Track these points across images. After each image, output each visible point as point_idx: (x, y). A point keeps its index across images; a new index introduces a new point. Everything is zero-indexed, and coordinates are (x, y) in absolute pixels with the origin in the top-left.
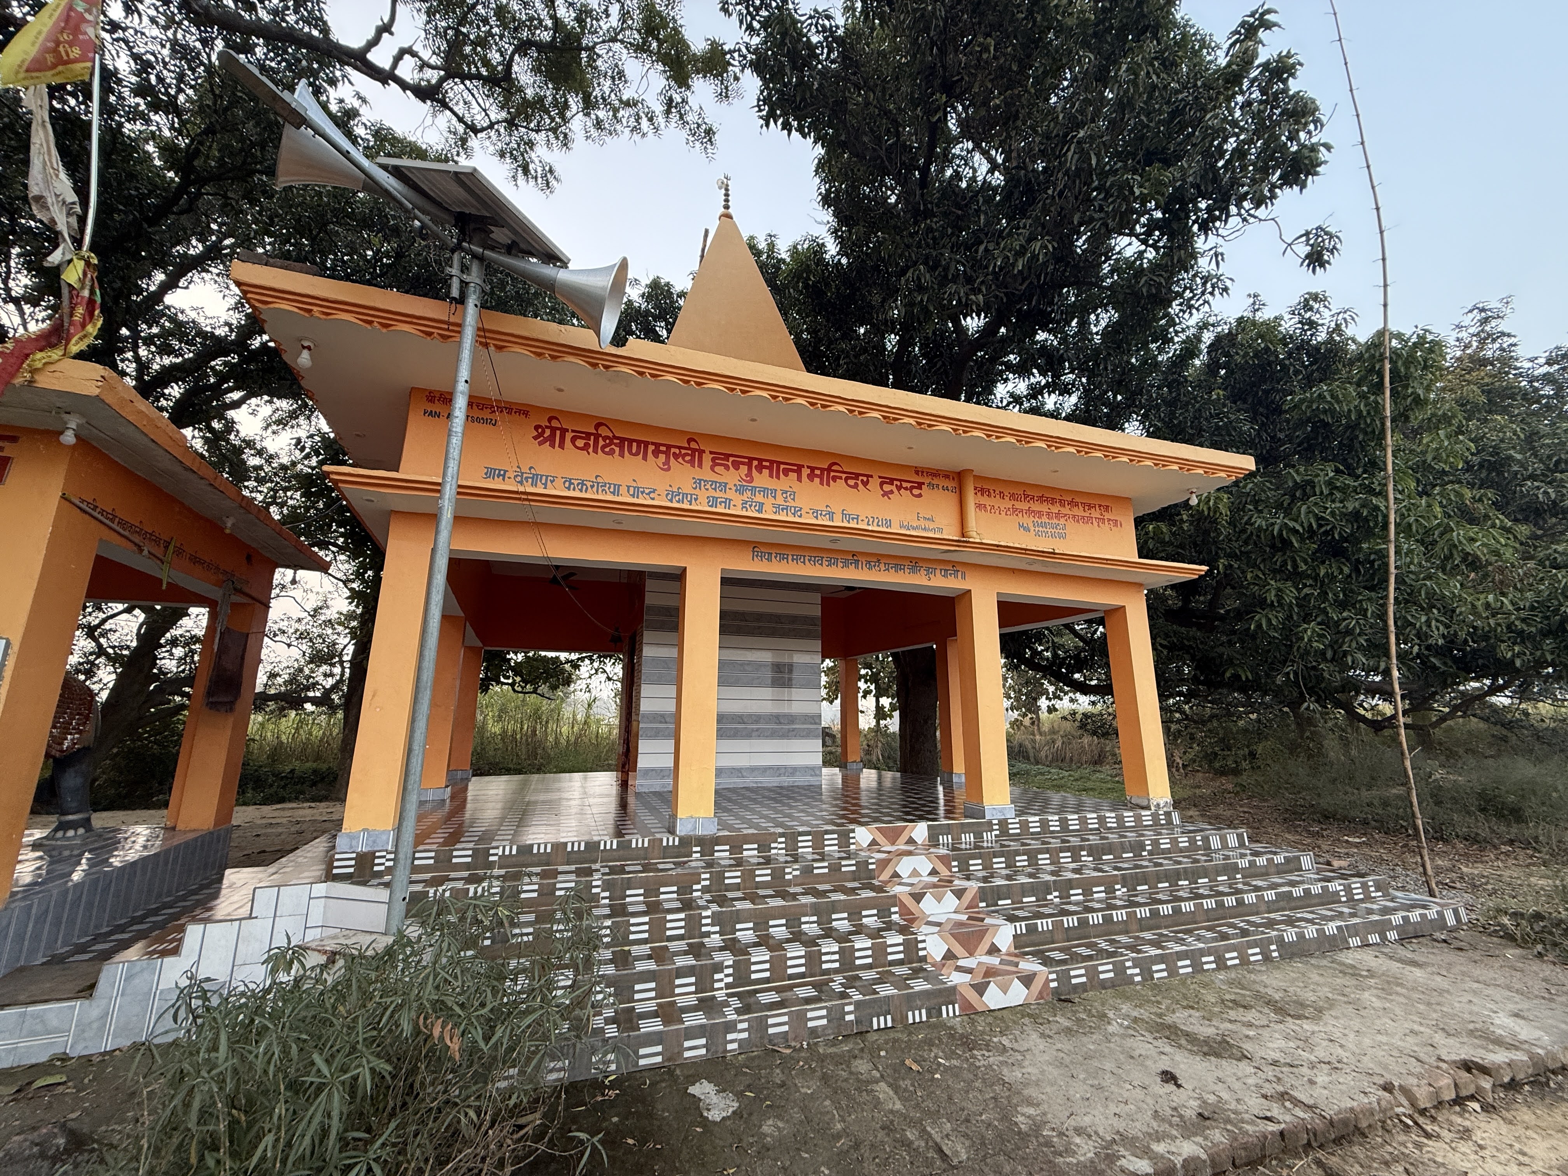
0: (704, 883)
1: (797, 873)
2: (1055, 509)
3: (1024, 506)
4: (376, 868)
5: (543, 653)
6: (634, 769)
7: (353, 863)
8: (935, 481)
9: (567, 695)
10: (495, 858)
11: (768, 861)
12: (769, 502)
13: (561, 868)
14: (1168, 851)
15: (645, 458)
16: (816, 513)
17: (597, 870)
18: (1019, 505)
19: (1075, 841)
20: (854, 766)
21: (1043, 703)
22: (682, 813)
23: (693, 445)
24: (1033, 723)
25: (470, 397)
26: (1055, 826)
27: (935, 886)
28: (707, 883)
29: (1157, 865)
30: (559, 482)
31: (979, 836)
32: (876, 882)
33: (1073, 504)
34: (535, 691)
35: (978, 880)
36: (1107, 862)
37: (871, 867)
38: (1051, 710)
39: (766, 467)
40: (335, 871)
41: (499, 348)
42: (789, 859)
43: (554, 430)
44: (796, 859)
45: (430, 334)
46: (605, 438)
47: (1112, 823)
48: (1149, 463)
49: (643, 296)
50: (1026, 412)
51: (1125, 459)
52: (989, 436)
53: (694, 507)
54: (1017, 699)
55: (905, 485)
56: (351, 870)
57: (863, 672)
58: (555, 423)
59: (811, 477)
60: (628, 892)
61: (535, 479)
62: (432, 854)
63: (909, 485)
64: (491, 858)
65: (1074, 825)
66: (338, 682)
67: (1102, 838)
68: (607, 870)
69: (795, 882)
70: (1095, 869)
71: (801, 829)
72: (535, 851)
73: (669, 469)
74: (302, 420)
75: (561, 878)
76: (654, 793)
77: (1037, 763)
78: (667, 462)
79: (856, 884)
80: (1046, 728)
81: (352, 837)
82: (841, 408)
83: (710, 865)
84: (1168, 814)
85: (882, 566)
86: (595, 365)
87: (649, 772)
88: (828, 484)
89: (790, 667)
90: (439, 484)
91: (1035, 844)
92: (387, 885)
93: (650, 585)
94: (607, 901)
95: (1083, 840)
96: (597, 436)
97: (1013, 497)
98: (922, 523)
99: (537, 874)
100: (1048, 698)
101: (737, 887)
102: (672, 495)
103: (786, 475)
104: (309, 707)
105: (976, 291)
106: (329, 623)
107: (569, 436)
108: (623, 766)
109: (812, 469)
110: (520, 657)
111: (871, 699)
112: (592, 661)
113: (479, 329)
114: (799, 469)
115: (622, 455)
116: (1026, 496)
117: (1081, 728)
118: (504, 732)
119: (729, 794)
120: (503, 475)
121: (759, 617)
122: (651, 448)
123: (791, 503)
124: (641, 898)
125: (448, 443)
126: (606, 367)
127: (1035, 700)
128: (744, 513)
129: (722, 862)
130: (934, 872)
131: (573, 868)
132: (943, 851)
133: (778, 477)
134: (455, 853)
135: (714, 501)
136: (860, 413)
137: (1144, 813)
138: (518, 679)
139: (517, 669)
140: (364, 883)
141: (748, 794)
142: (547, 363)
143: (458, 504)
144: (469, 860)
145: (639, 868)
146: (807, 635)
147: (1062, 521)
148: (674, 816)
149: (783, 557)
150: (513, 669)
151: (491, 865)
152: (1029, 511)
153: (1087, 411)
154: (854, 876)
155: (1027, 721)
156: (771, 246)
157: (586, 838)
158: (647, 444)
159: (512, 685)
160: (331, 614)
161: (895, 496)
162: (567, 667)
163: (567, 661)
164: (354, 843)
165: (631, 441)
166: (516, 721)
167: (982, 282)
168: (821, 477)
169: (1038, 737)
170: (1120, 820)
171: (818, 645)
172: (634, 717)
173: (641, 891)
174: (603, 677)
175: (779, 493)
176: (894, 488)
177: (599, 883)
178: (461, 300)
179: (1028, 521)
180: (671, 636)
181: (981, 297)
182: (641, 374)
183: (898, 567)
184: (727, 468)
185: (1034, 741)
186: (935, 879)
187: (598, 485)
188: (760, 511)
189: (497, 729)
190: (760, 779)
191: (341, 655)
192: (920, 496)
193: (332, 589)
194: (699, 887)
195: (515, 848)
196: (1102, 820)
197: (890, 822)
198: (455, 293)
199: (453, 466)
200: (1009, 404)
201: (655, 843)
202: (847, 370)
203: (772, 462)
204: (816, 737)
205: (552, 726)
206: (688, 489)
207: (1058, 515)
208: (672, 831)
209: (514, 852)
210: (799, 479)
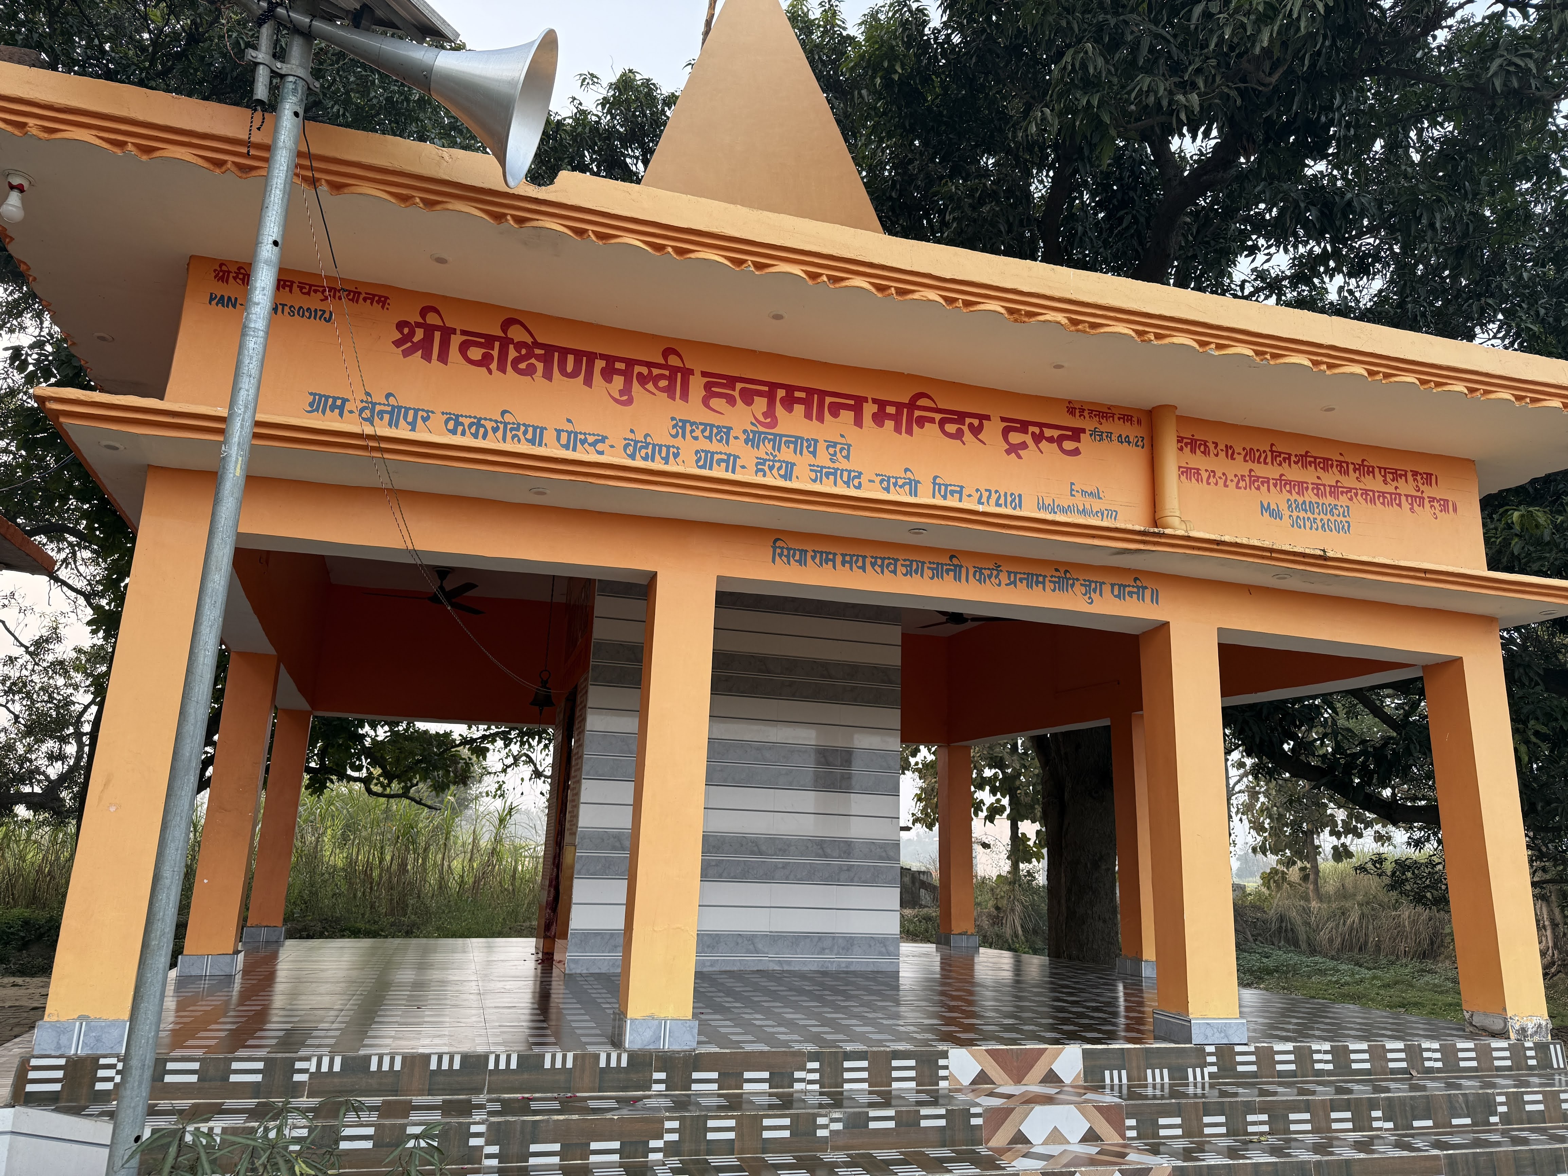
0: (668, 1137)
1: (838, 1126)
2: (1329, 478)
3: (1271, 471)
4: (99, 1086)
5: (421, 726)
6: (564, 935)
7: (60, 1074)
8: (1106, 427)
9: (463, 804)
10: (304, 1077)
11: (786, 1103)
12: (803, 463)
13: (417, 1100)
14: (1540, 1116)
15: (588, 382)
16: (887, 482)
17: (481, 1107)
18: (1261, 470)
19: (1361, 1091)
20: (964, 942)
21: (1326, 841)
22: (636, 1008)
23: (673, 361)
24: (1305, 878)
25: (281, 271)
26: (1323, 1061)
27: (1092, 1162)
28: (675, 1137)
29: (1516, 1141)
30: (437, 420)
31: (1178, 1074)
32: (982, 1150)
33: (1365, 469)
34: (405, 795)
35: (1173, 1154)
36: (1423, 1133)
37: (974, 1121)
38: (1341, 854)
39: (799, 401)
40: (30, 1088)
41: (337, 187)
42: (826, 1100)
43: (429, 330)
44: (838, 1101)
45: (219, 164)
46: (519, 346)
47: (1433, 1060)
48: (1506, 395)
49: (605, 102)
50: (1288, 304)
51: (1460, 387)
52: (1203, 344)
53: (672, 468)
54: (1276, 832)
55: (1048, 433)
56: (57, 1087)
57: (988, 773)
58: (432, 319)
59: (879, 418)
60: (534, 1148)
61: (395, 414)
62: (196, 1066)
63: (1056, 433)
64: (297, 1078)
65: (1361, 1062)
66: (72, 770)
67: (1413, 1088)
68: (497, 1107)
69: (834, 1142)
70: (1398, 1145)
71: (849, 1047)
72: (374, 1067)
73: (630, 402)
74: (27, 319)
75: (414, 1117)
76: (599, 977)
77: (1313, 950)
78: (626, 390)
79: (945, 1152)
80: (1330, 887)
81: (62, 1029)
82: (932, 295)
83: (681, 1105)
84: (1542, 1048)
85: (1004, 577)
86: (499, 218)
87: (589, 937)
88: (909, 432)
89: (846, 756)
90: (222, 419)
91: (1286, 1094)
92: (111, 1115)
93: (602, 605)
94: (494, 1162)
95: (1377, 1089)
96: (505, 342)
97: (1250, 455)
98: (1080, 501)
99: (371, 1109)
100: (1334, 833)
101: (727, 1147)
102: (633, 446)
103: (835, 414)
104: (22, 811)
105: (1187, 86)
106: (60, 666)
107: (456, 341)
108: (548, 927)
109: (882, 404)
110: (382, 733)
111: (1003, 824)
112: (508, 742)
113: (300, 154)
114: (857, 405)
115: (548, 375)
116: (1276, 454)
117: (1392, 887)
118: (351, 862)
119: (730, 982)
120: (339, 406)
121: (792, 665)
122: (600, 364)
123: (843, 464)
124: (556, 1160)
125: (241, 347)
126: (520, 221)
127: (1309, 834)
128: (759, 479)
129: (704, 1101)
130: (1091, 1137)
131: (438, 1100)
132: (1108, 1099)
133: (821, 419)
134: (235, 1066)
135: (706, 458)
136: (967, 304)
137: (1495, 1044)
138: (377, 771)
139: (376, 753)
140: (76, 1111)
141: (764, 982)
142: (417, 213)
143: (253, 454)
144: (258, 1078)
145: (556, 1105)
146: (876, 700)
147: (1343, 500)
148: (621, 1015)
149: (827, 558)
150: (367, 752)
151: (296, 1090)
152: (1282, 482)
153: (1401, 304)
154: (942, 1137)
155: (1294, 874)
156: (830, 15)
157: (466, 1048)
158: (592, 357)
159: (366, 781)
160: (63, 651)
161: (1030, 453)
162: (465, 752)
163: (465, 741)
164: (64, 1040)
165: (564, 352)
166: (373, 846)
167: (1198, 71)
168: (896, 417)
169: (1314, 904)
170: (1449, 1055)
171: (894, 717)
172: (567, 838)
173: (557, 1147)
174: (526, 771)
175: (821, 446)
176: (1028, 439)
177: (482, 1128)
178: (271, 106)
179: (1278, 499)
180: (627, 696)
181: (1194, 98)
182: (580, 232)
183: (1033, 580)
184: (731, 401)
185: (1307, 911)
186: (1092, 1150)
187: (503, 427)
188: (787, 476)
189: (339, 859)
190: (787, 956)
191: (78, 723)
192: (1076, 452)
193: (67, 608)
194: (659, 1144)
195: (338, 1061)
196: (1414, 1054)
197: (1014, 1042)
198: (261, 92)
199: (247, 388)
200: (1257, 290)
201: (586, 1061)
202: (960, 232)
203: (810, 391)
204: (888, 883)
205: (435, 856)
206: (662, 435)
207: (1335, 490)
208: (617, 1042)
209: (337, 1068)
210: (858, 422)
